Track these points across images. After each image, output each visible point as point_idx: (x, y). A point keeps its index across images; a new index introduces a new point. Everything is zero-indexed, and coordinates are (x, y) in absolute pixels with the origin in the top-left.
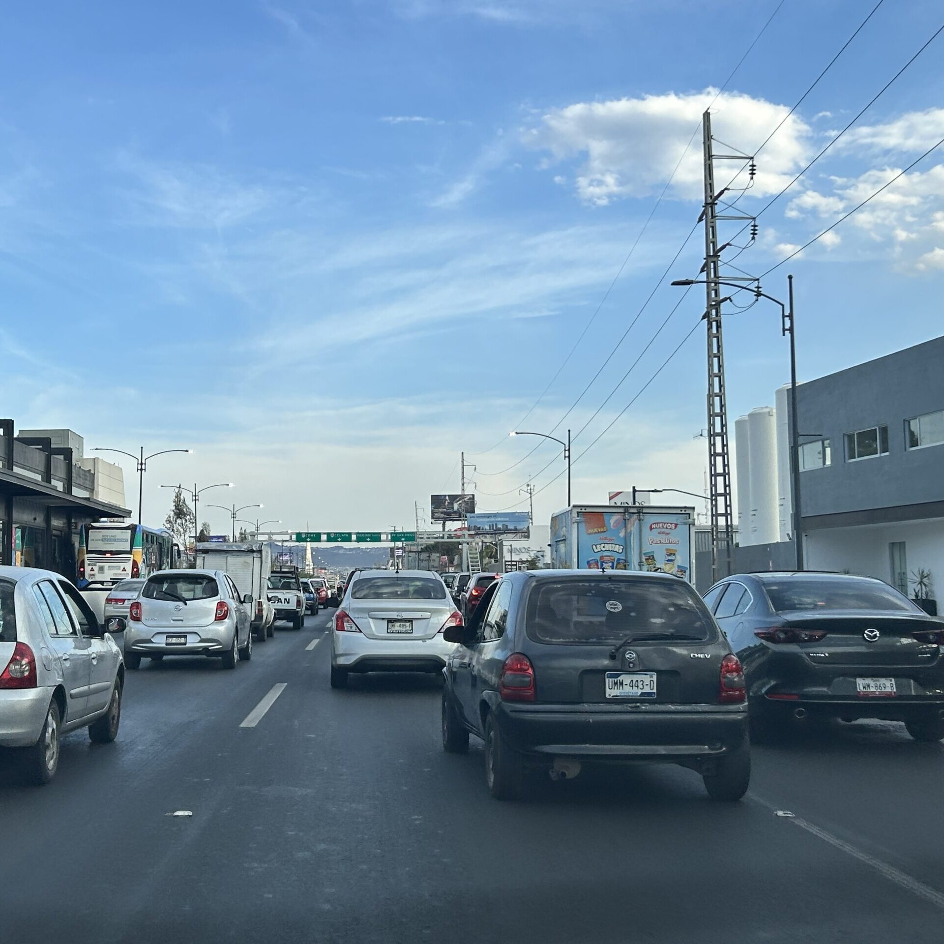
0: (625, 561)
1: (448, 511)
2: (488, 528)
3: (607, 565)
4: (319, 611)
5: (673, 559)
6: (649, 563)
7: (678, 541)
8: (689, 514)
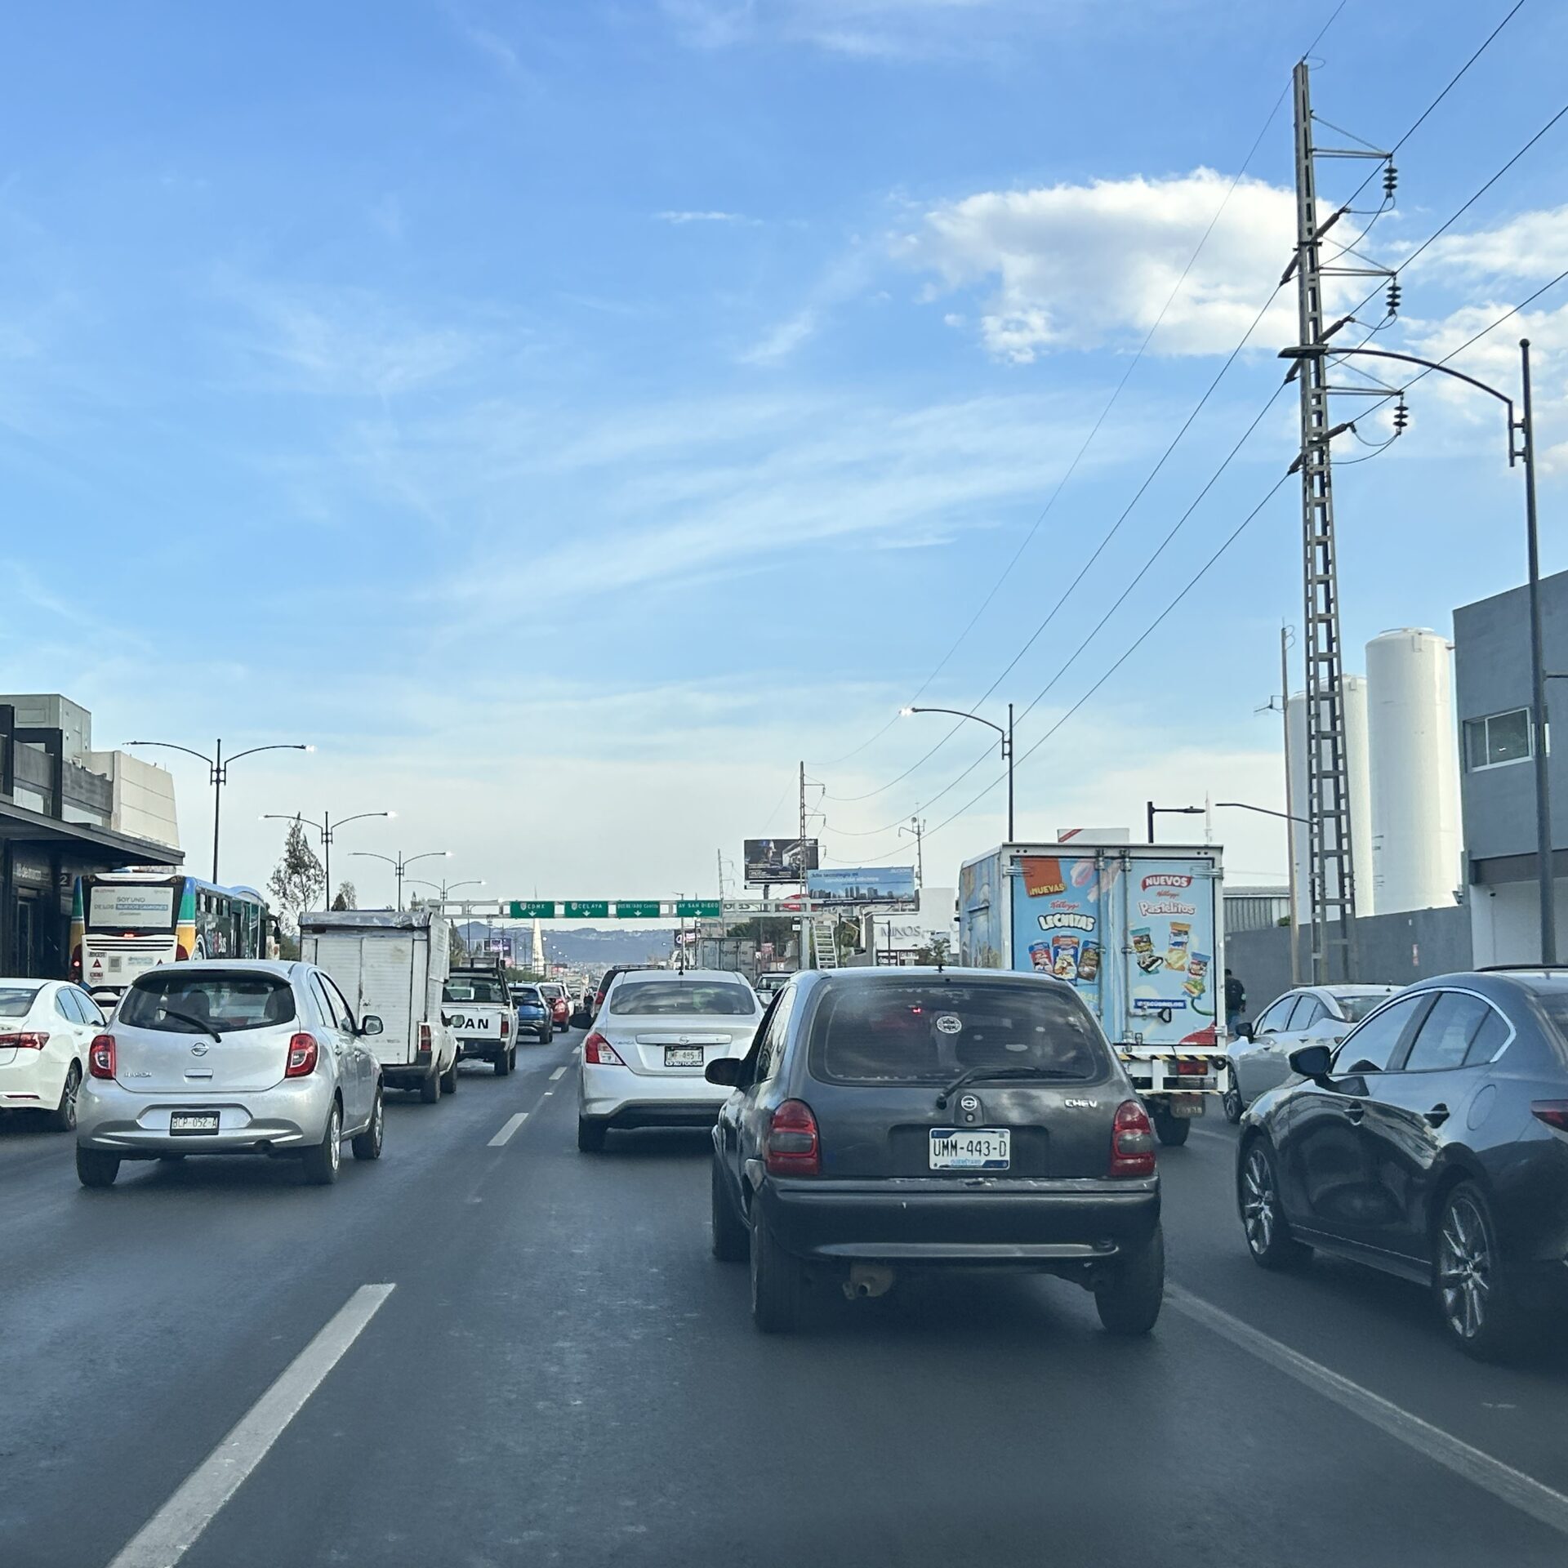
0: (1098, 944)
1: (773, 867)
2: (844, 895)
3: (1066, 952)
4: (554, 1036)
5: (1184, 940)
6: (1140, 950)
7: (1194, 909)
8: (1213, 859)
